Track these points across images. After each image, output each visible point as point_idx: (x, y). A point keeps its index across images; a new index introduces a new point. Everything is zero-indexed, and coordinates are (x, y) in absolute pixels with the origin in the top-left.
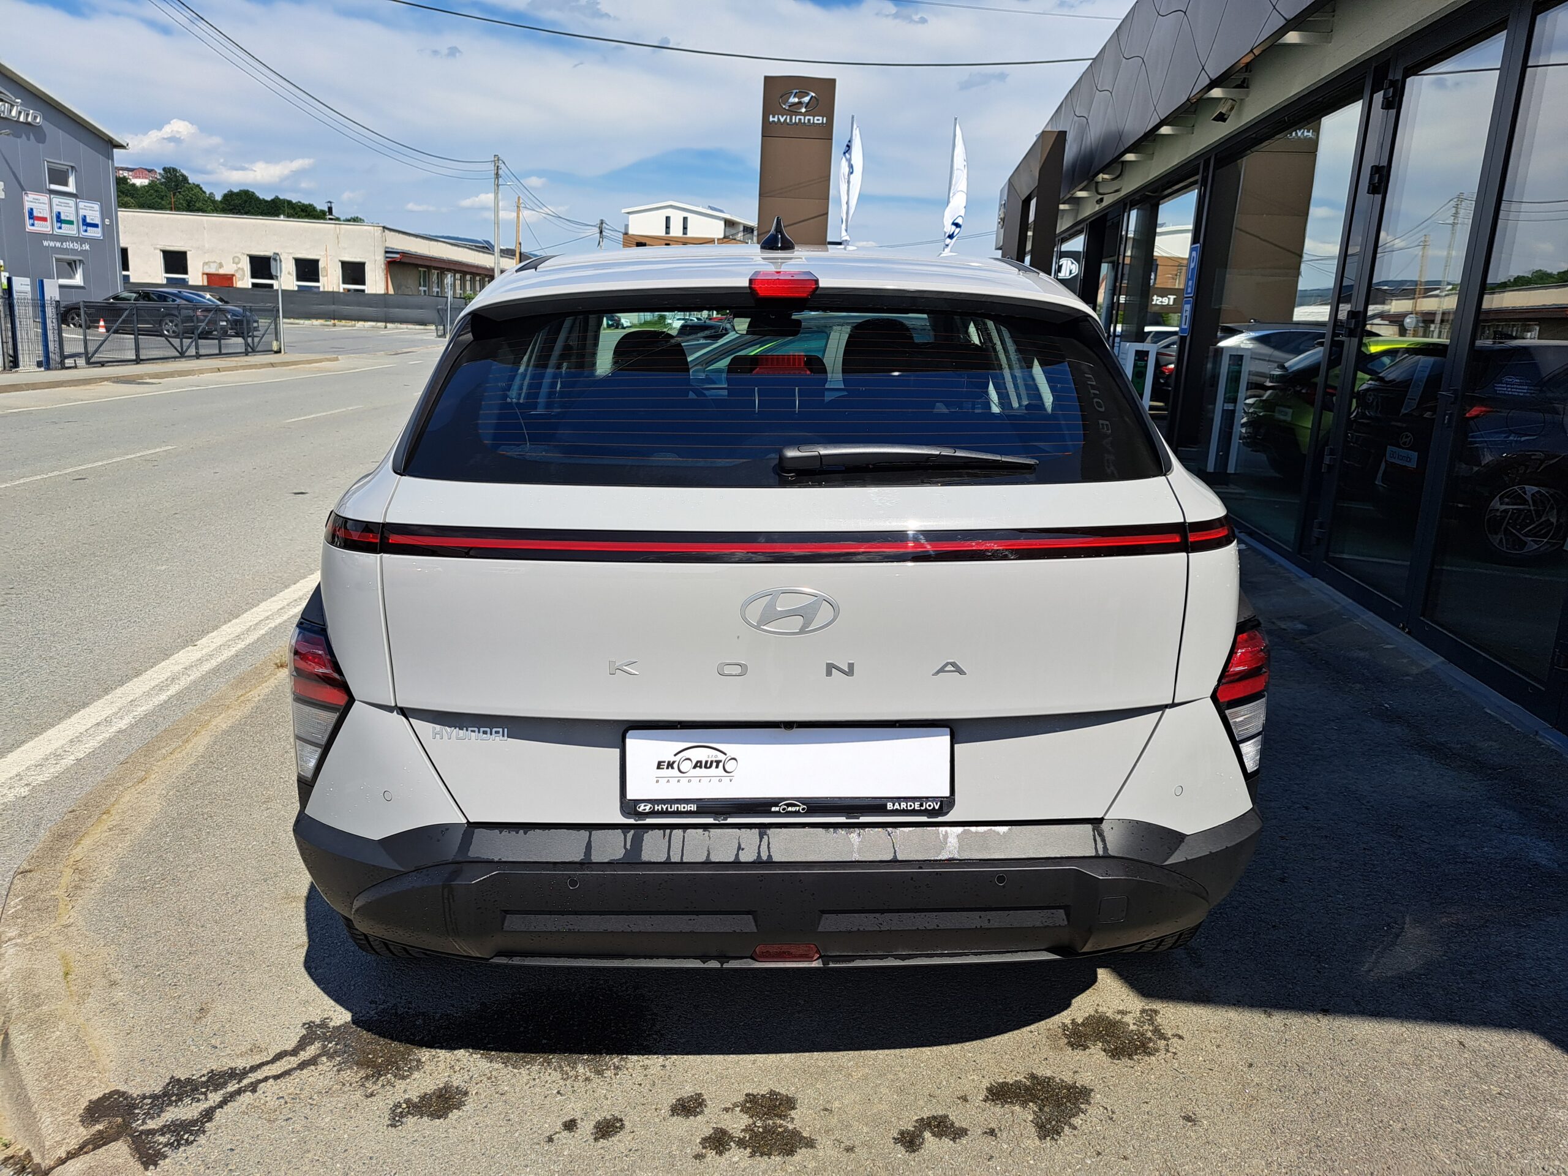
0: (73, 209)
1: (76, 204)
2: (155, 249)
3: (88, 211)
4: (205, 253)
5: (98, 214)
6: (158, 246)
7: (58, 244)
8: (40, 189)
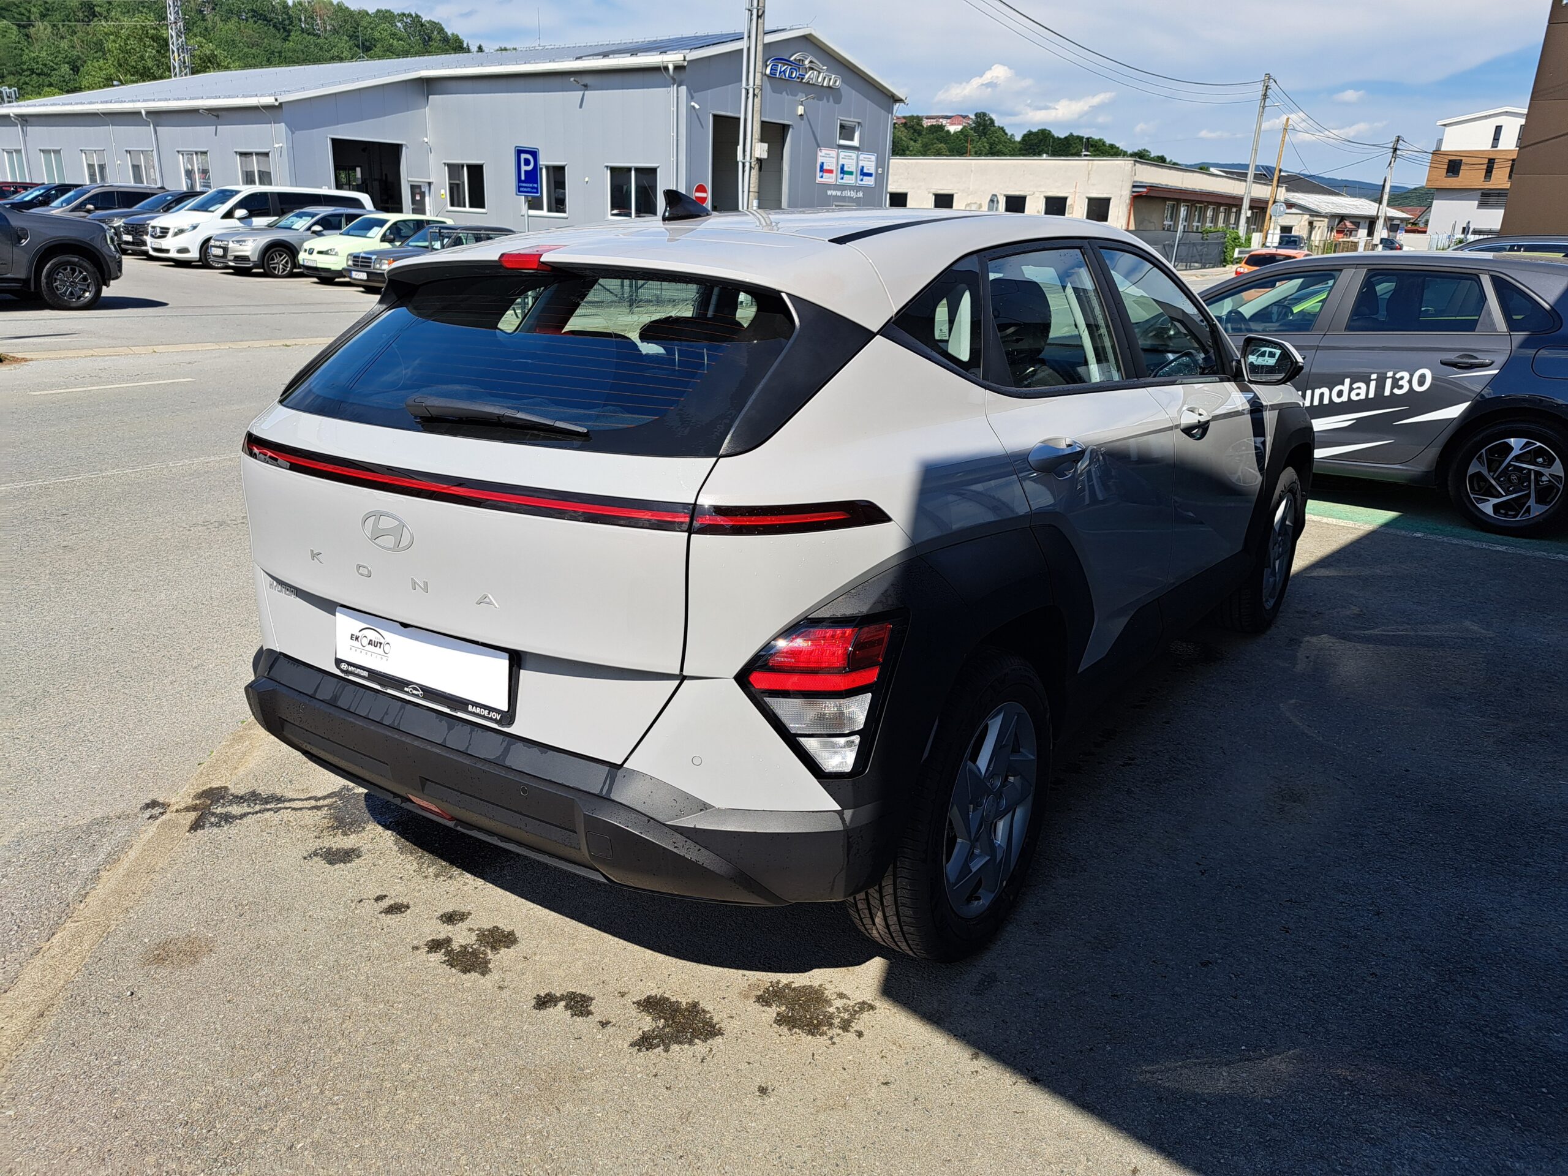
0: (855, 161)
1: (858, 157)
2: (929, 192)
3: (866, 162)
4: (969, 195)
5: (873, 164)
6: (932, 190)
7: (839, 193)
8: (831, 145)
